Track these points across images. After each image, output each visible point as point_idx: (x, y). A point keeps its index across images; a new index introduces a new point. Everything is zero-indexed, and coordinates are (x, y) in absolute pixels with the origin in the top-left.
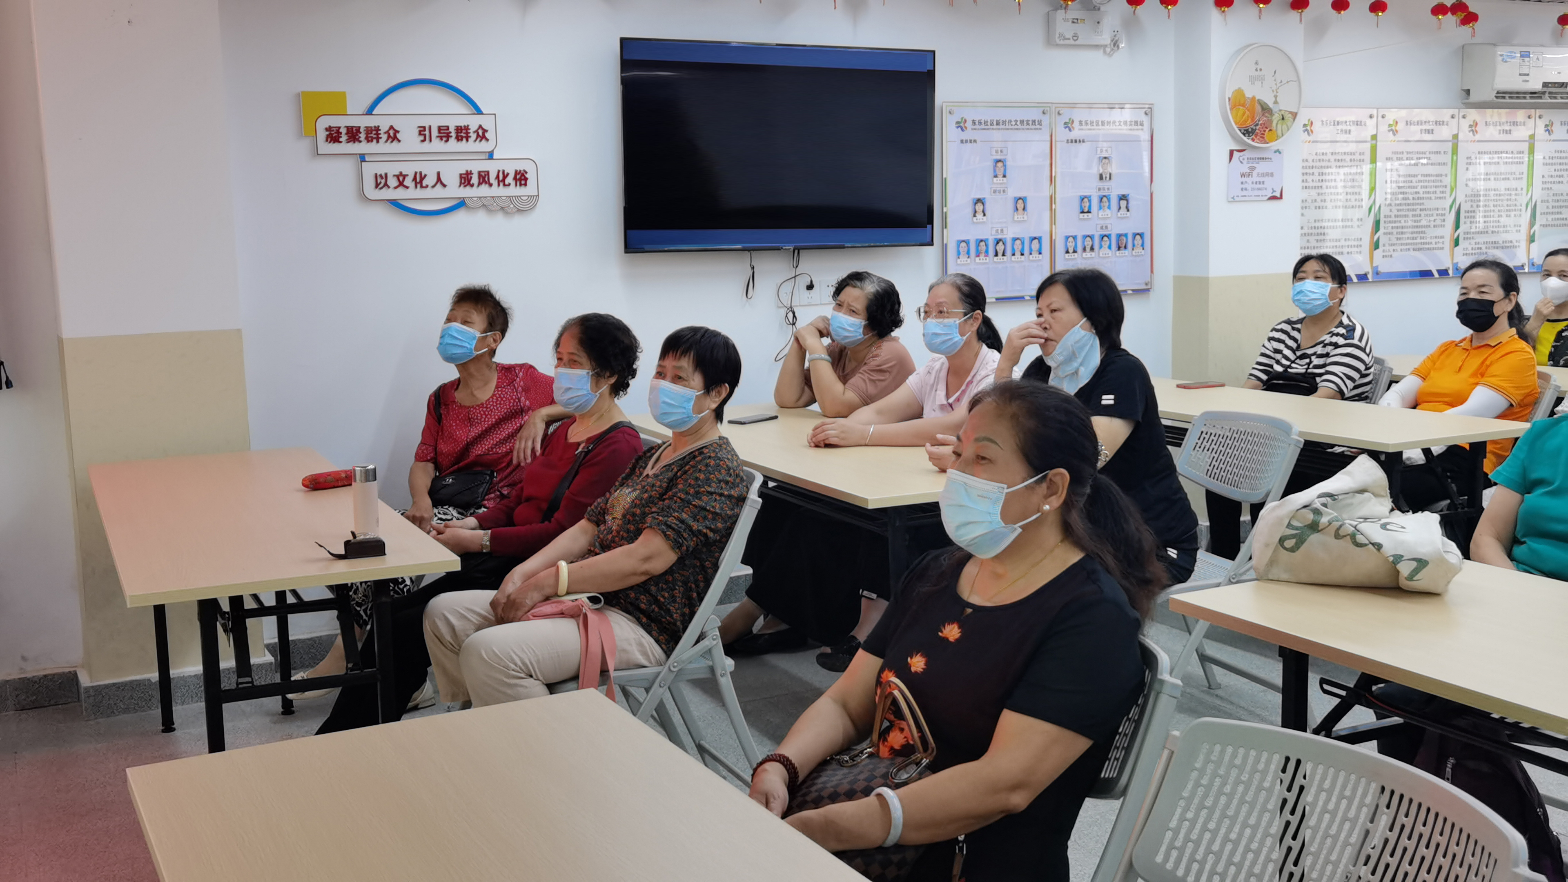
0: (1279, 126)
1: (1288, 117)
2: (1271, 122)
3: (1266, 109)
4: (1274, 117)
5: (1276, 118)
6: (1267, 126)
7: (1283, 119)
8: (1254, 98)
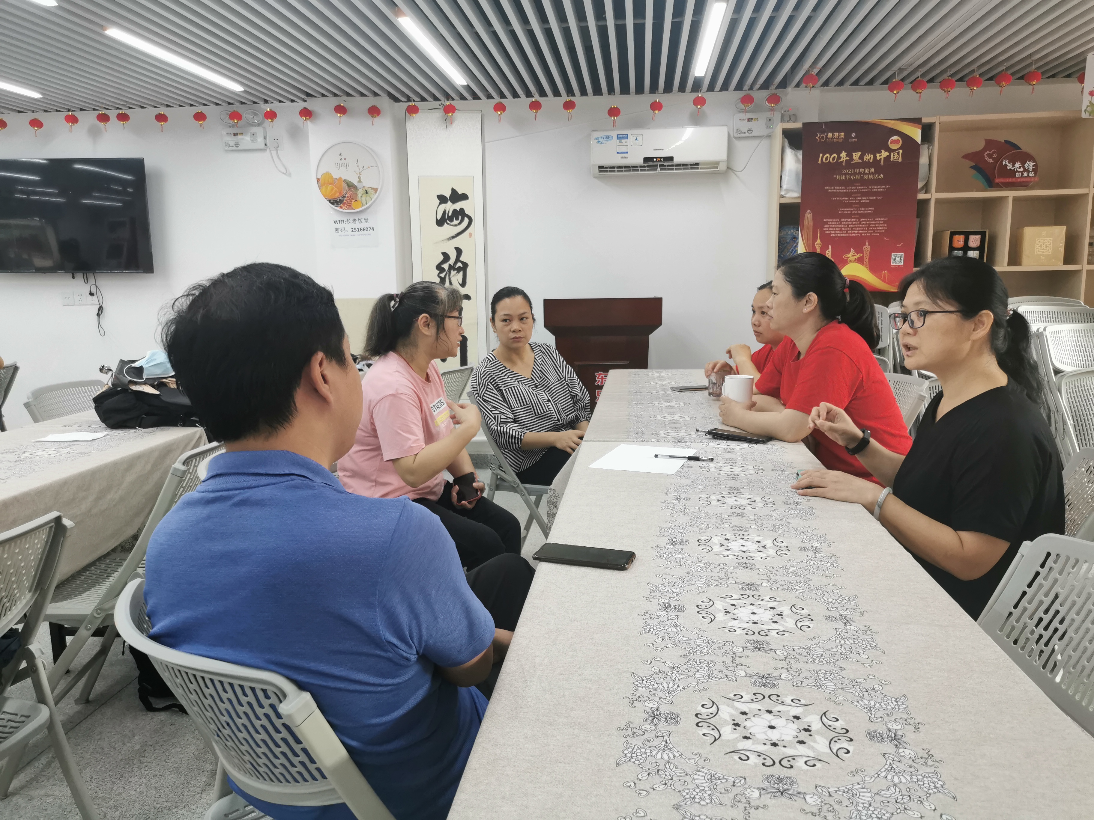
0: (364, 199)
1: (370, 191)
2: (357, 195)
3: (350, 186)
4: (358, 192)
5: (360, 192)
6: (354, 198)
7: (367, 193)
8: (340, 178)
